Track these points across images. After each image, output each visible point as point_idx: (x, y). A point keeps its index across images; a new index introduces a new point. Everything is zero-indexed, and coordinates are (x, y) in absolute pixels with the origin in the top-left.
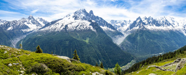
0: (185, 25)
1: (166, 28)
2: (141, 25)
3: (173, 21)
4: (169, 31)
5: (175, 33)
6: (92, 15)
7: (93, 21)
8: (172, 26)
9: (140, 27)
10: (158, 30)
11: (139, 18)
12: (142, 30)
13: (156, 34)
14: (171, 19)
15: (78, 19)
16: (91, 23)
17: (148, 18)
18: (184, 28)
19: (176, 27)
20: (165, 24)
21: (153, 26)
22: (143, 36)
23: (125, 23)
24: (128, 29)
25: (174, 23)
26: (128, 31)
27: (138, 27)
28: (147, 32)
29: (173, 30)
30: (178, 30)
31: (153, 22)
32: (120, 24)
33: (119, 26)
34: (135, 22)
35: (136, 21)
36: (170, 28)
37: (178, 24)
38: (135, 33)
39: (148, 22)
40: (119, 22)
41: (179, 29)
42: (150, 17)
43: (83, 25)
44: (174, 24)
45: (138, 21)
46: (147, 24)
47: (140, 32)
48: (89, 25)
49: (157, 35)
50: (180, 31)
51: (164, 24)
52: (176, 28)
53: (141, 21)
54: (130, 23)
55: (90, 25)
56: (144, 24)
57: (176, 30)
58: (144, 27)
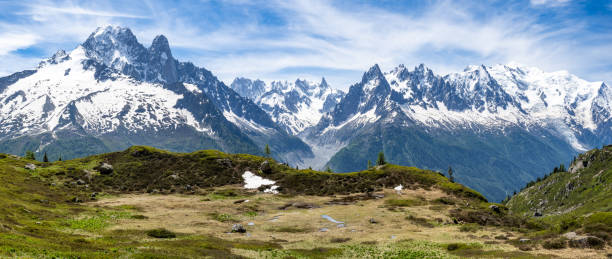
0: (572, 101)
1: (493, 116)
2: (388, 103)
3: (523, 85)
4: (507, 129)
5: (534, 139)
6: (164, 56)
7: (191, 87)
8: (519, 106)
9: (382, 113)
10: (460, 126)
11: (375, 72)
12: (395, 126)
13: (455, 144)
14: (509, 74)
15: (114, 79)
16: (181, 97)
17: (411, 69)
18: (572, 113)
19: (535, 109)
20: (487, 100)
21: (436, 107)
22: (401, 153)
23: (302, 94)
24: (325, 123)
25: (528, 93)
26: (327, 130)
27: (371, 116)
28: (418, 138)
29: (522, 124)
30: (544, 124)
31: (433, 88)
32: (283, 99)
33: (278, 110)
34: (356, 92)
35: (362, 85)
36: (509, 115)
37: (543, 96)
38: (366, 140)
39: (414, 88)
40: (274, 91)
41: (548, 119)
42: (422, 66)
43: (149, 106)
44: (526, 99)
45: (372, 84)
46: (411, 100)
47: (390, 137)
48: (174, 107)
49: (458, 148)
50: (554, 129)
51: (484, 99)
52: (538, 114)
53: (383, 86)
54: (328, 92)
55: (179, 105)
56: (398, 97)
57: (536, 126)
58: (402, 113)
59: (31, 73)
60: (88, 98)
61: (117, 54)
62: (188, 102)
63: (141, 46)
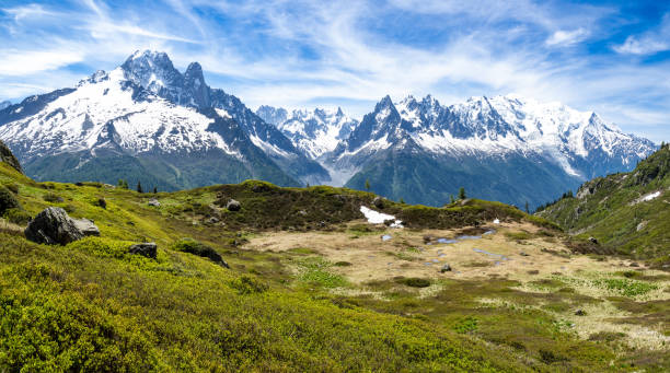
0: (566, 130)
1: (494, 143)
2: (398, 131)
3: (520, 115)
4: (506, 156)
5: (530, 164)
6: (197, 82)
7: (222, 113)
8: (517, 134)
9: (394, 140)
10: (464, 152)
11: (386, 102)
12: (406, 152)
13: (461, 170)
14: (508, 105)
15: (150, 101)
16: (213, 121)
17: (419, 100)
18: (565, 141)
19: (532, 137)
20: (489, 128)
21: (442, 135)
22: (411, 177)
23: (320, 122)
24: (341, 149)
25: (525, 122)
26: (343, 155)
27: (383, 143)
28: (427, 164)
29: (520, 151)
30: (540, 151)
31: (440, 117)
32: (303, 126)
33: (298, 136)
34: (370, 120)
35: (375, 114)
36: (508, 143)
37: (539, 125)
38: (379, 165)
39: (422, 118)
40: (295, 119)
41: (544, 146)
42: (429, 96)
43: (183, 128)
44: (523, 128)
45: (384, 114)
46: (420, 129)
47: (400, 162)
48: (207, 130)
49: (463, 173)
50: (548, 155)
51: (485, 128)
52: (533, 142)
53: (394, 116)
54: (343, 121)
55: (211, 128)
56: (407, 126)
57: (533, 153)
58: (412, 141)
59: (70, 91)
60: (125, 118)
61: (153, 77)
62: (219, 126)
63: (176, 71)
